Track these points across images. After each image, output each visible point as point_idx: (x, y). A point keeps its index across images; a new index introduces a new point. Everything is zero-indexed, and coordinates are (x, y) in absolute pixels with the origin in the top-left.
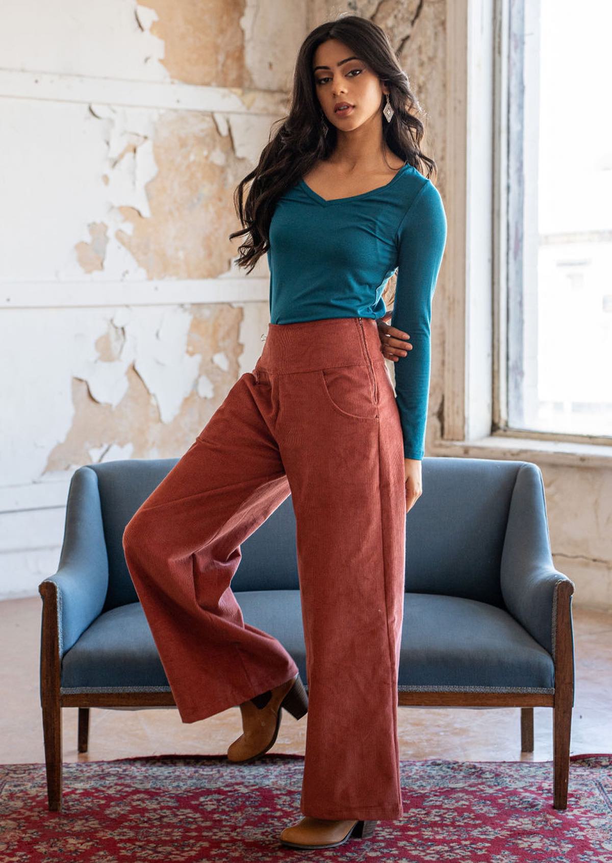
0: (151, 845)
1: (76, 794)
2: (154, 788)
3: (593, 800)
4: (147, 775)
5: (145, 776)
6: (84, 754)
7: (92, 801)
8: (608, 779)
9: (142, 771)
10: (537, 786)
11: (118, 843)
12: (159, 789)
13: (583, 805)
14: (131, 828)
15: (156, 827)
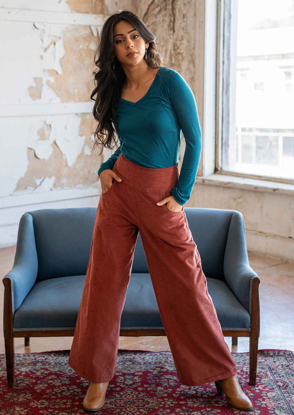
0: (56, 411)
1: (22, 375)
2: (59, 371)
3: (268, 379)
4: (56, 362)
5: (55, 363)
6: (27, 347)
7: (29, 381)
8: (273, 364)
9: (54, 359)
10: (241, 370)
11: (40, 410)
12: (62, 372)
13: (263, 382)
14: (46, 399)
15: (59, 398)
